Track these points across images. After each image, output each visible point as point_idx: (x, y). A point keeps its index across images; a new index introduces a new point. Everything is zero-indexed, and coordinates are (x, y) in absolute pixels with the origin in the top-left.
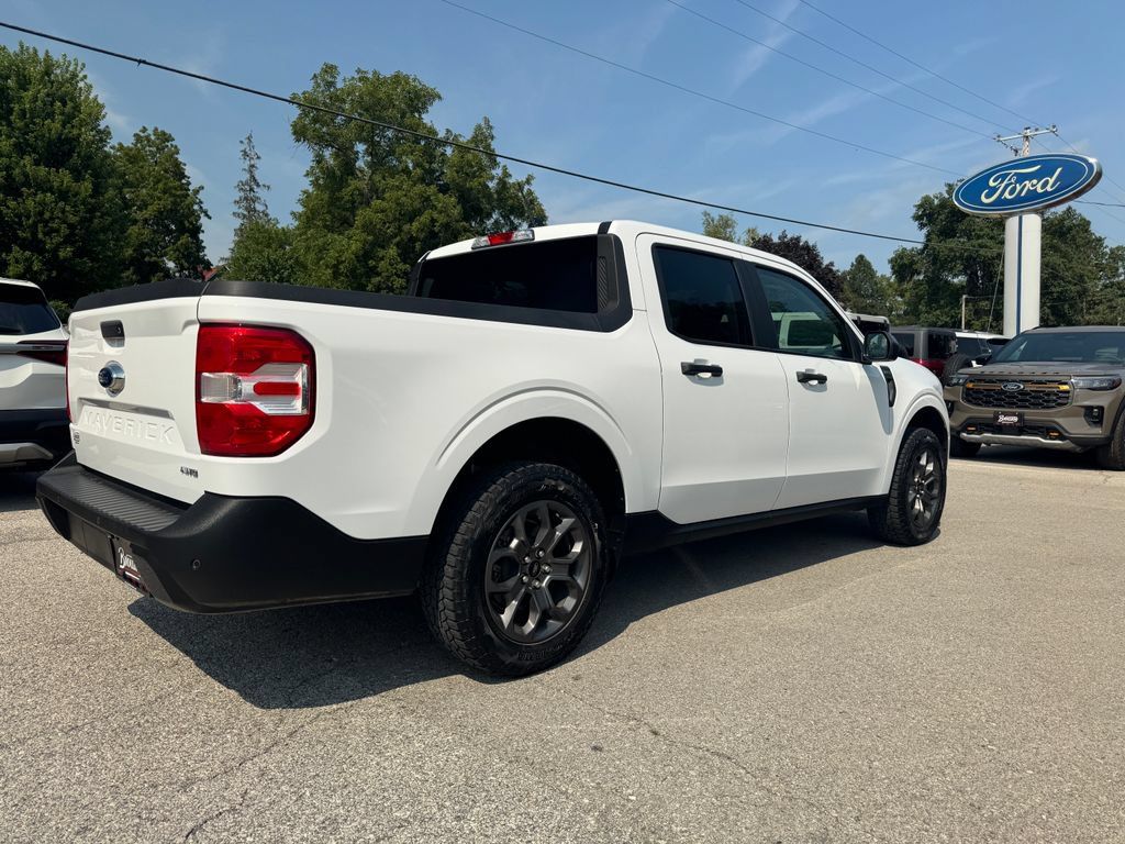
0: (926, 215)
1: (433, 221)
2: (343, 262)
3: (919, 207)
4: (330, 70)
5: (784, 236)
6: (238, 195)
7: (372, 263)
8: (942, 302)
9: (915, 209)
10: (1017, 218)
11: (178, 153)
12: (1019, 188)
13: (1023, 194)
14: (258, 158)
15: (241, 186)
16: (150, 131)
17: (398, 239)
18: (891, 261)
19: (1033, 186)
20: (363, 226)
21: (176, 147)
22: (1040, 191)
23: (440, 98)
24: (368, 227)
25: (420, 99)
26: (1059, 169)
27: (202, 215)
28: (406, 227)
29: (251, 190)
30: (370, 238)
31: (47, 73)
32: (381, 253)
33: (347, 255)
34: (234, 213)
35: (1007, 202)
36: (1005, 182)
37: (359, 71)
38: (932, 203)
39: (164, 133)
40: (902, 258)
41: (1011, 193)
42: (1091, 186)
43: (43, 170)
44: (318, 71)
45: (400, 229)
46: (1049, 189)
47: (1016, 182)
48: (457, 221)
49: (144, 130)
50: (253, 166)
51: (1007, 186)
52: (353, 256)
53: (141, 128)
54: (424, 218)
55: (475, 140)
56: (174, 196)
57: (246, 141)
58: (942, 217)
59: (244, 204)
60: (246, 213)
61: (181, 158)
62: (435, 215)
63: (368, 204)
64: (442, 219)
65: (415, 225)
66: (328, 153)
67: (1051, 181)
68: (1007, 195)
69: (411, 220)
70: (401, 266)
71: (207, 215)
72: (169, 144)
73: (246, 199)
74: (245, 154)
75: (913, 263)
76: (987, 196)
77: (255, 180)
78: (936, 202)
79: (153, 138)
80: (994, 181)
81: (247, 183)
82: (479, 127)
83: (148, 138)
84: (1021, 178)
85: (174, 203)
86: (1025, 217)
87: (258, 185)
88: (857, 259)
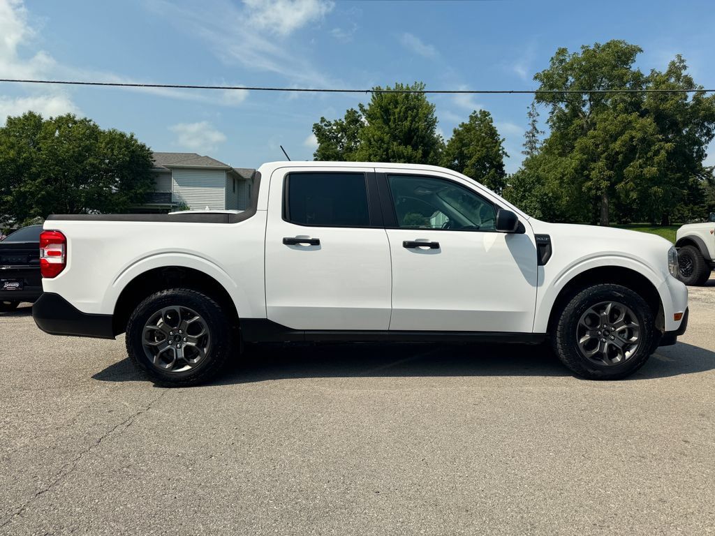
1: (632, 138)
2: (566, 175)
4: (562, 52)
6: (526, 140)
7: (586, 172)
11: (492, 122)
14: (538, 115)
15: (527, 134)
16: (478, 113)
17: (606, 154)
20: (580, 149)
21: (491, 119)
23: (641, 51)
24: (584, 150)
25: (625, 55)
27: (504, 156)
28: (612, 146)
29: (533, 136)
30: (585, 157)
31: (407, 97)
32: (593, 165)
33: (570, 170)
34: (523, 152)
37: (583, 47)
39: (484, 112)
43: (402, 148)
44: (554, 55)
45: (607, 148)
48: (653, 135)
49: (475, 112)
50: (534, 121)
52: (573, 170)
53: (473, 112)
54: (626, 137)
55: (670, 73)
56: (487, 148)
57: (531, 107)
59: (529, 145)
60: (530, 151)
61: (494, 125)
62: (634, 133)
63: (586, 135)
64: (639, 135)
65: (618, 142)
66: (562, 105)
69: (616, 140)
70: (608, 173)
71: (507, 155)
72: (487, 118)
73: (530, 142)
74: (530, 114)
77: (536, 129)
79: (479, 116)
81: (531, 132)
82: (673, 63)
83: (476, 117)
85: (488, 151)
87: (538, 132)
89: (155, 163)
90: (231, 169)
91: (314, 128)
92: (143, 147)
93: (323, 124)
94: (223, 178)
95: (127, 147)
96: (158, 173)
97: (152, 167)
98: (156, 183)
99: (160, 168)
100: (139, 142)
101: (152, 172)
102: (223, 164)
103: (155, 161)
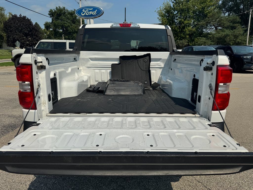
0: (51, 14)
3: (50, 12)
5: (20, 15)
8: (58, 36)
9: (49, 12)
10: (89, 20)
12: (89, 13)
13: (90, 14)
18: (44, 25)
19: (92, 13)
22: (93, 14)
26: (96, 10)
35: (87, 16)
36: (86, 11)
38: (52, 11)
40: (47, 24)
41: (88, 14)
42: (102, 15)
46: (95, 14)
47: (88, 11)
51: (86, 12)
58: (55, 15)
67: (95, 12)
68: (87, 14)
75: (49, 26)
76: (83, 14)
78: (54, 11)
80: (84, 10)
84: (89, 11)
86: (90, 20)
88: (35, 23)
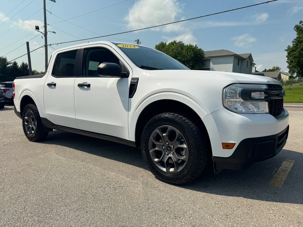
89: (205, 56)
90: (236, 54)
91: (295, 27)
92: (200, 50)
93: (301, 24)
94: (232, 59)
95: (193, 51)
96: (205, 60)
97: (203, 57)
98: (204, 64)
99: (207, 58)
100: (198, 48)
101: (204, 60)
102: (232, 52)
103: (205, 55)
